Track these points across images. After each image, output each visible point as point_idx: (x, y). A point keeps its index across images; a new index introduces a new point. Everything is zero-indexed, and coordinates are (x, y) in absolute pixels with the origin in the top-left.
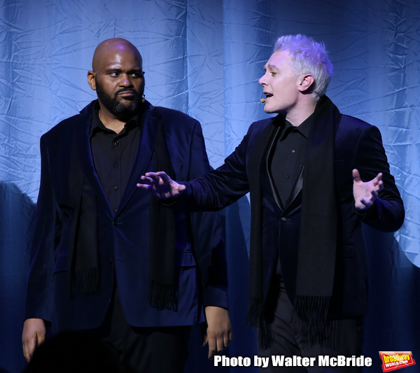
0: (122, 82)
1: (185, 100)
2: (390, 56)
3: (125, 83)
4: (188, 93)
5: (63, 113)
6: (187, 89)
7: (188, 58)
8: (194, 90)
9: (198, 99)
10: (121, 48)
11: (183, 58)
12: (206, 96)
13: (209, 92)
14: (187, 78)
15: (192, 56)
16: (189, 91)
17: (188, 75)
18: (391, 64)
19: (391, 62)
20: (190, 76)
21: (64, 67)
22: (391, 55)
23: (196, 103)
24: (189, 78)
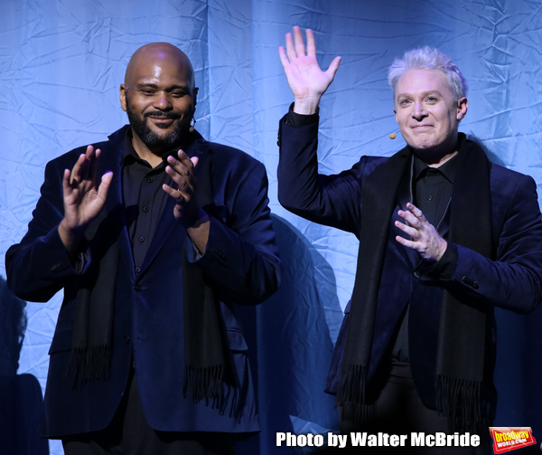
0: (157, 103)
1: (206, 128)
2: (487, 66)
3: (162, 104)
4: (209, 119)
5: (38, 146)
6: (208, 113)
7: (210, 71)
8: (217, 114)
9: (224, 125)
10: (161, 55)
11: (203, 71)
12: (234, 122)
13: (238, 117)
14: (208, 97)
15: (215, 67)
16: (211, 115)
17: (210, 94)
18: (489, 77)
19: (488, 74)
20: (213, 95)
21: (39, 83)
22: (489, 64)
23: (220, 132)
24: (211, 98)
